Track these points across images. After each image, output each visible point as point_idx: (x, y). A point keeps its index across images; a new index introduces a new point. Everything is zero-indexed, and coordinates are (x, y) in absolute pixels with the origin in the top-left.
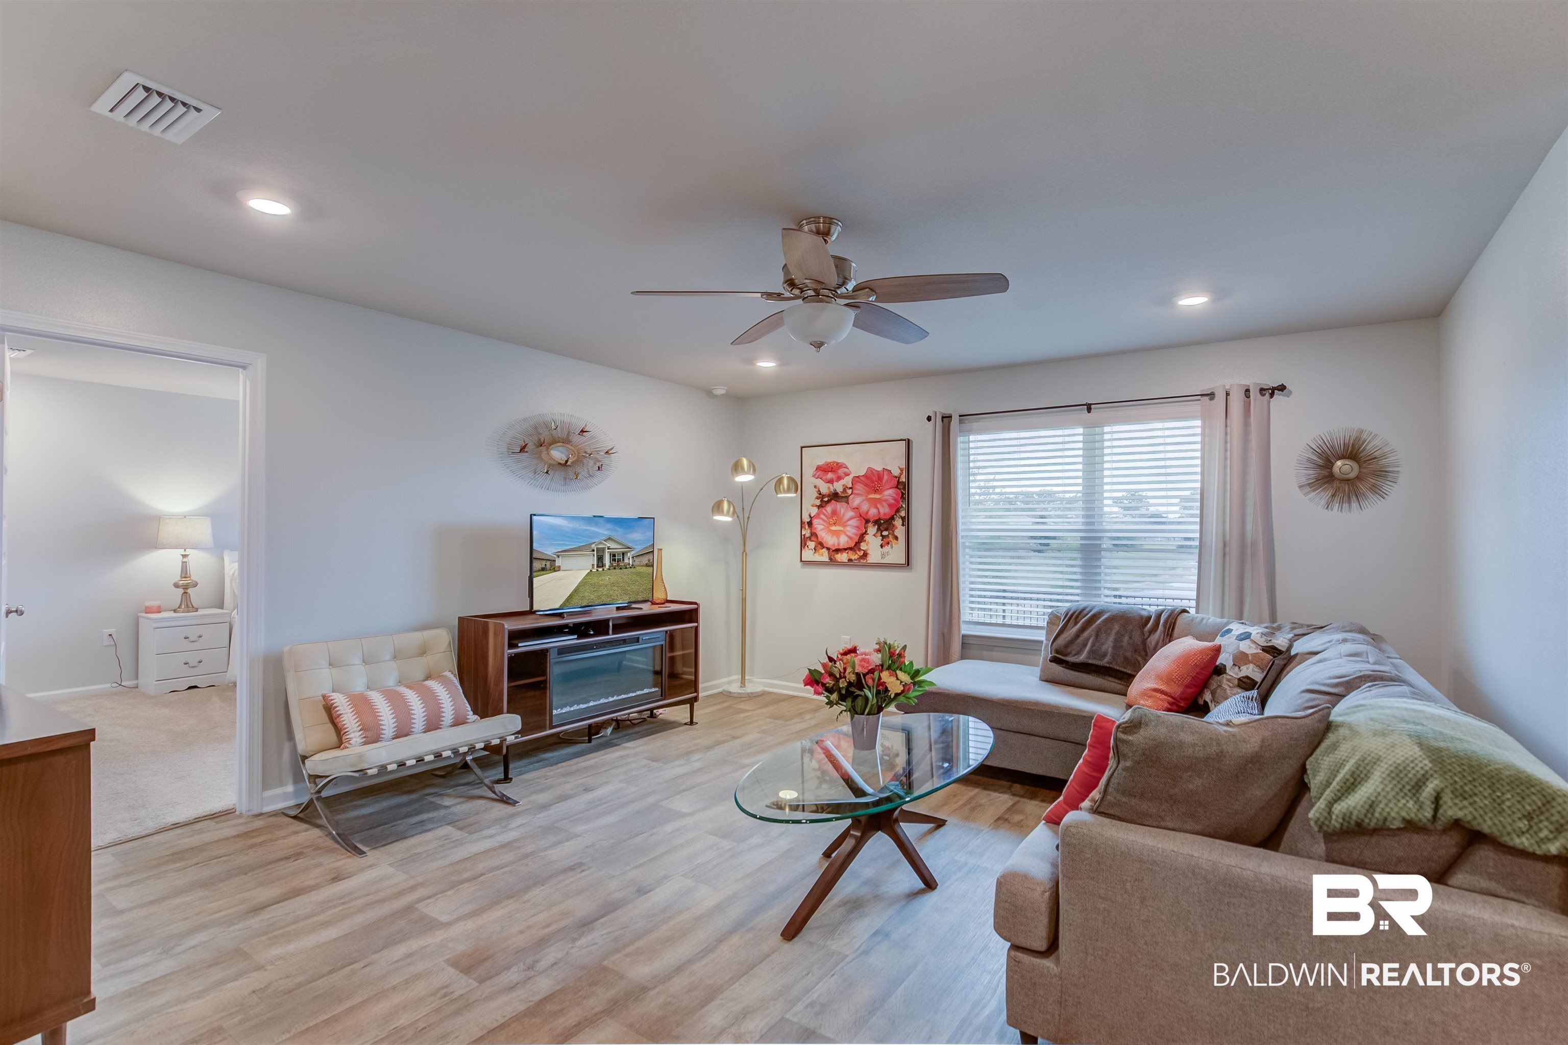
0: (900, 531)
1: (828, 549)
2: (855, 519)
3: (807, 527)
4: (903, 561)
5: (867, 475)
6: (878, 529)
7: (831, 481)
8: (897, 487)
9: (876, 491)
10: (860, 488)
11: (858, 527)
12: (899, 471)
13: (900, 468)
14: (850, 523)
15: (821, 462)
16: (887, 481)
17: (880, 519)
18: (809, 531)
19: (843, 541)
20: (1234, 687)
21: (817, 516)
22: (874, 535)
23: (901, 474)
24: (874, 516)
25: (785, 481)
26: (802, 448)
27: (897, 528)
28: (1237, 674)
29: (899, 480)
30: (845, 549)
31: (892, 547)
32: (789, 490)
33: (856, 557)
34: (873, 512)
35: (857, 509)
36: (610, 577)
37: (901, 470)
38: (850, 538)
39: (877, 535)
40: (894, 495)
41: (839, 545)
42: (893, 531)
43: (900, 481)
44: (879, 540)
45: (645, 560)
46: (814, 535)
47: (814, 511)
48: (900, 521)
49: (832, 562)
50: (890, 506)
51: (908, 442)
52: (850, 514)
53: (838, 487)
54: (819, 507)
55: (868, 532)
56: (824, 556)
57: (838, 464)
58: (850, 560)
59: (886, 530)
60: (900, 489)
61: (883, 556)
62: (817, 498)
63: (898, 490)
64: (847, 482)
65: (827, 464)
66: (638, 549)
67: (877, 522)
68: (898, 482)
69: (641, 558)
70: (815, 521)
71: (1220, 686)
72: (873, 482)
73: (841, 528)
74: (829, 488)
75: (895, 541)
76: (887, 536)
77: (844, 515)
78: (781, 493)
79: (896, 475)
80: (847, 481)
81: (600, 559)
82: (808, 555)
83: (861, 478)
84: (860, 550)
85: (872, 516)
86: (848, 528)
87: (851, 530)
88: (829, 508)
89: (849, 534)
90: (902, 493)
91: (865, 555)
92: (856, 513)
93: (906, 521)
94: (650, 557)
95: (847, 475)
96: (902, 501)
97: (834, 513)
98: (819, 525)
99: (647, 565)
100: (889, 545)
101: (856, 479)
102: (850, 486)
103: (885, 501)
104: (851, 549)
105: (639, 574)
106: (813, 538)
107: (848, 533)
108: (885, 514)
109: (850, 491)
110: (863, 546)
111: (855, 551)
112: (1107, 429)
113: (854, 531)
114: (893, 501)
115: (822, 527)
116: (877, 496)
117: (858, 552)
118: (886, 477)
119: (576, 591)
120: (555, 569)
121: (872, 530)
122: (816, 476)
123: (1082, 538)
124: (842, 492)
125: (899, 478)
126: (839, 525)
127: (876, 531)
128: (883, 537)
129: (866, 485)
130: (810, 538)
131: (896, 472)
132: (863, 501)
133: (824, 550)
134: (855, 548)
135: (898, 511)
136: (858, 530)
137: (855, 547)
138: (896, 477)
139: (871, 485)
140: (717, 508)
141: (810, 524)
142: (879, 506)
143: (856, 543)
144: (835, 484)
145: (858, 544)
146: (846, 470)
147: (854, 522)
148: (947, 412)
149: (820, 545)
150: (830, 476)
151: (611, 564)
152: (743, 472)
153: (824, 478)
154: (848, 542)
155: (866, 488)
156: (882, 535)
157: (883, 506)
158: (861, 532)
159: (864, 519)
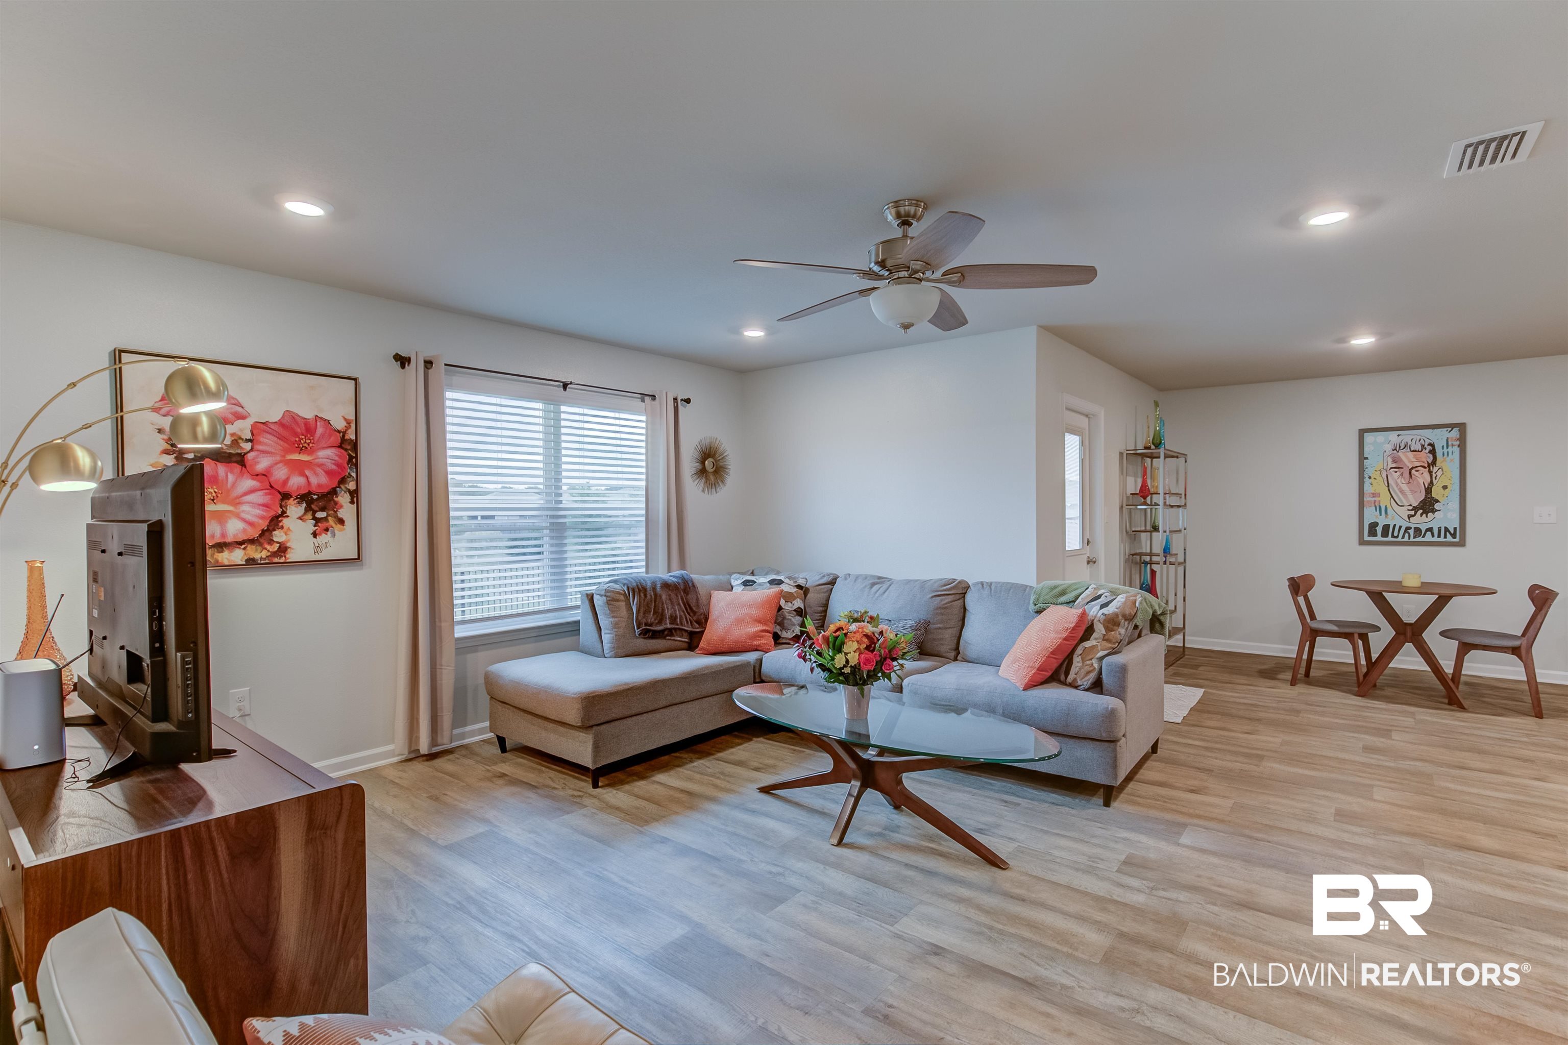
0: (347, 511)
2: (261, 493)
4: (350, 554)
5: (284, 422)
6: (308, 509)
8: (340, 446)
9: (301, 450)
10: (268, 441)
11: (265, 506)
12: (344, 423)
13: (345, 419)
14: (248, 498)
16: (323, 435)
17: (310, 493)
19: (234, 528)
22: (300, 518)
23: (348, 428)
24: (299, 488)
27: (341, 507)
29: (344, 436)
30: (240, 543)
31: (334, 535)
33: (264, 554)
34: (296, 482)
35: (263, 476)
37: (348, 422)
39: (306, 517)
40: (337, 458)
41: (223, 535)
42: (336, 512)
43: (347, 437)
44: (309, 525)
48: (347, 497)
50: (329, 473)
51: (356, 381)
52: (248, 483)
55: (288, 514)
58: (251, 562)
59: (322, 510)
60: (346, 450)
61: (317, 550)
62: (166, 452)
63: (343, 451)
64: (241, 430)
67: (306, 498)
68: (343, 440)
72: (296, 434)
73: (230, 508)
75: (339, 526)
76: (326, 519)
77: (234, 485)
79: (339, 428)
80: (242, 428)
83: (272, 426)
84: (271, 542)
85: (295, 487)
86: (245, 508)
87: (252, 509)
89: (248, 517)
90: (350, 455)
91: (283, 549)
92: (261, 482)
93: (355, 495)
95: (240, 417)
96: (350, 468)
97: (211, 480)
100: (329, 533)
101: (260, 427)
102: (249, 436)
103: (320, 465)
104: (252, 541)
107: (244, 516)
108: (319, 486)
109: (247, 446)
110: (278, 536)
111: (261, 545)
112: (564, 409)
113: (258, 512)
114: (334, 467)
116: (304, 457)
117: (268, 547)
118: (320, 430)
121: (295, 510)
122: (163, 411)
124: (229, 446)
125: (344, 433)
126: (224, 502)
127: (303, 511)
128: (317, 521)
129: (281, 438)
131: (339, 425)
132: (276, 464)
134: (262, 540)
135: (343, 481)
136: (266, 511)
138: (339, 432)
139: (293, 439)
142: (307, 472)
143: (263, 532)
145: (267, 534)
146: (239, 409)
147: (259, 497)
154: (244, 530)
155: (281, 442)
156: (314, 518)
157: (316, 474)
158: (272, 513)
159: (279, 492)
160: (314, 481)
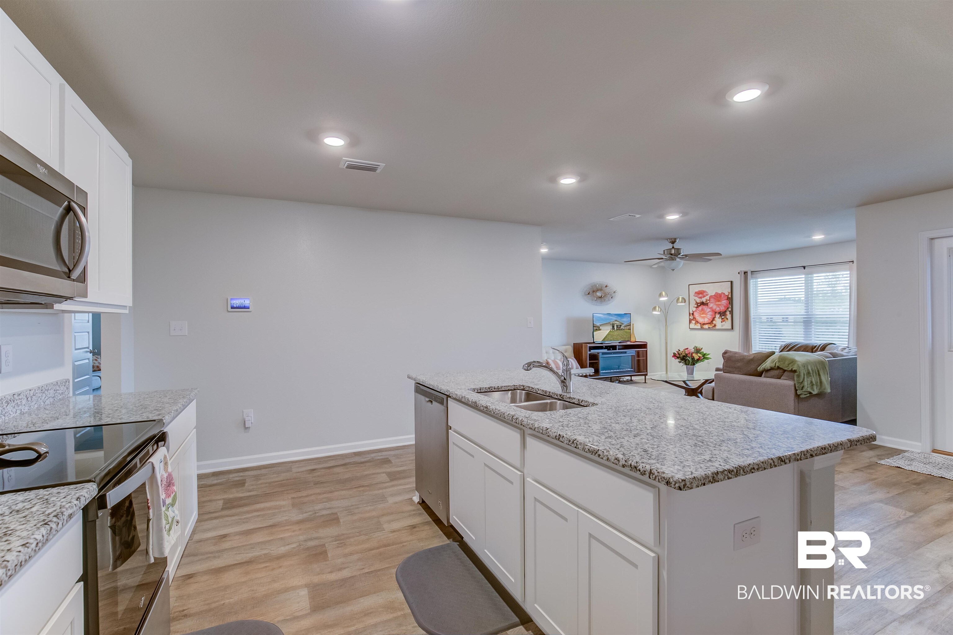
0: (729, 316)
1: (700, 323)
3: (692, 315)
4: (730, 327)
5: (715, 295)
6: (720, 316)
7: (701, 298)
8: (727, 300)
9: (719, 301)
10: (712, 300)
11: (712, 315)
12: (728, 293)
14: (709, 313)
15: (697, 291)
17: (720, 312)
18: (692, 317)
19: (706, 320)
21: (696, 311)
22: (718, 318)
23: (729, 294)
24: (718, 311)
25: (680, 299)
26: (689, 285)
29: (728, 296)
30: (707, 324)
31: (726, 322)
32: (682, 302)
33: (711, 326)
34: (718, 309)
35: (711, 308)
36: (616, 333)
37: (729, 293)
38: (709, 319)
39: (720, 318)
40: (726, 303)
41: (704, 322)
42: (726, 316)
44: (720, 320)
45: (628, 327)
46: (694, 318)
47: (694, 309)
48: (729, 312)
49: (702, 328)
50: (725, 307)
51: (732, 282)
52: (709, 310)
53: (704, 300)
54: (696, 307)
55: (716, 317)
56: (699, 326)
57: (703, 291)
58: (709, 328)
59: (723, 316)
61: (722, 326)
62: (696, 304)
65: (699, 291)
66: (625, 324)
67: (719, 313)
68: (728, 298)
69: (626, 327)
70: (695, 313)
72: (718, 298)
73: (705, 316)
74: (700, 300)
75: (727, 320)
76: (724, 318)
77: (706, 310)
78: (679, 303)
80: (707, 297)
81: (613, 327)
82: (692, 326)
83: (713, 296)
84: (713, 324)
86: (708, 316)
87: (709, 316)
88: (700, 308)
89: (709, 318)
90: (730, 301)
91: (715, 326)
92: (711, 310)
93: (732, 313)
94: (630, 326)
95: (707, 295)
96: (730, 305)
97: (702, 310)
98: (696, 315)
99: (629, 329)
100: (724, 322)
101: (711, 297)
102: (709, 299)
103: (723, 305)
104: (709, 323)
105: (626, 332)
106: (694, 320)
108: (723, 310)
109: (708, 301)
110: (714, 322)
112: (815, 275)
113: (711, 316)
114: (726, 305)
115: (698, 315)
116: (719, 303)
118: (723, 296)
119: (606, 337)
120: (600, 330)
121: (718, 316)
122: (695, 296)
123: (804, 318)
124: (705, 302)
126: (704, 314)
128: (722, 319)
129: (715, 299)
130: (693, 320)
131: (727, 294)
132: (714, 305)
133: (699, 324)
135: (728, 308)
137: (711, 323)
140: (654, 309)
141: (693, 314)
142: (720, 307)
143: (711, 321)
144: (703, 299)
146: (707, 293)
147: (710, 313)
148: (745, 270)
149: (697, 322)
150: (700, 295)
151: (617, 329)
152: (663, 297)
153: (698, 296)
154: (708, 321)
157: (722, 307)
158: (713, 317)
159: (714, 312)
160: (721, 309)
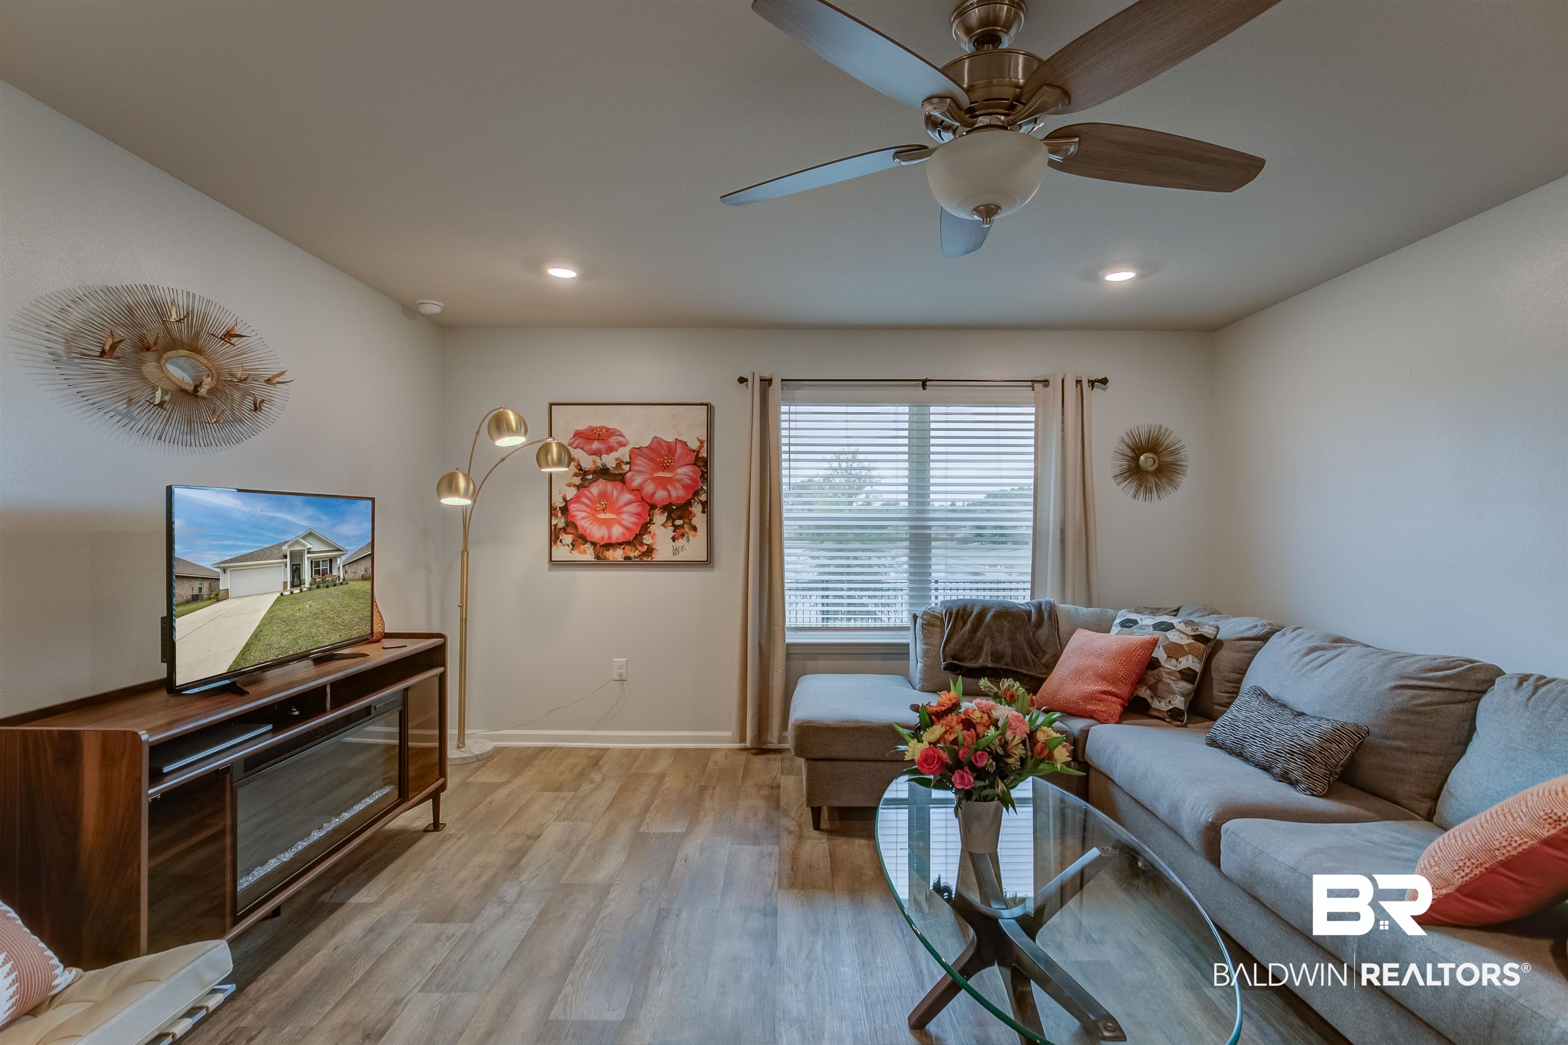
0: (699, 519)
1: (594, 544)
2: (635, 504)
3: (559, 514)
4: (702, 557)
5: (652, 446)
6: (669, 518)
7: (598, 453)
8: (695, 464)
9: (665, 468)
10: (641, 463)
11: (638, 515)
12: (698, 444)
13: (699, 440)
14: (627, 509)
15: (582, 427)
16: (681, 455)
17: (671, 504)
18: (563, 520)
19: (617, 532)
20: (1179, 680)
21: (577, 499)
22: (663, 525)
23: (701, 447)
24: (662, 500)
25: (555, 449)
26: (551, 405)
27: (695, 516)
28: (1176, 666)
29: (697, 455)
30: (620, 544)
31: (688, 540)
32: (559, 463)
33: (637, 553)
34: (661, 495)
35: (637, 490)
37: (701, 442)
38: (627, 529)
39: (667, 524)
40: (692, 474)
41: (610, 537)
42: (690, 520)
43: (700, 456)
44: (670, 532)
46: (571, 525)
47: (571, 493)
48: (700, 507)
49: (600, 562)
50: (686, 487)
51: (710, 408)
52: (627, 497)
53: (610, 460)
54: (578, 487)
55: (654, 521)
56: (588, 555)
57: (608, 430)
58: (627, 558)
59: (680, 518)
60: (699, 467)
61: (676, 552)
62: (576, 475)
63: (696, 468)
64: (623, 455)
65: (592, 429)
67: (666, 507)
68: (697, 458)
70: (573, 507)
71: (1159, 680)
72: (661, 456)
73: (613, 516)
74: (594, 462)
75: (692, 532)
76: (682, 526)
77: (617, 498)
78: (548, 466)
79: (694, 448)
80: (623, 453)
82: (562, 552)
83: (644, 451)
85: (660, 500)
86: (625, 516)
87: (629, 517)
88: (595, 489)
89: (626, 524)
90: (702, 471)
91: (650, 550)
92: (635, 496)
93: (706, 506)
95: (622, 445)
96: (702, 482)
97: (603, 495)
98: (579, 514)
100: (685, 538)
101: (636, 452)
102: (628, 460)
103: (679, 481)
104: (628, 543)
106: (569, 530)
107: (624, 523)
108: (678, 498)
109: (627, 468)
110: (647, 539)
111: (635, 546)
112: (933, 409)
113: (633, 519)
114: (689, 482)
115: (583, 514)
116: (667, 475)
117: (640, 548)
118: (679, 451)
121: (660, 518)
122: (574, 445)
123: (912, 527)
124: (615, 468)
125: (698, 452)
126: (611, 512)
127: (665, 519)
128: (676, 527)
129: (650, 459)
130: (564, 530)
131: (694, 445)
132: (646, 481)
133: (588, 545)
134: (635, 542)
135: (696, 493)
136: (639, 519)
137: (635, 540)
138: (694, 451)
139: (659, 460)
140: (448, 484)
141: (565, 510)
142: (669, 487)
143: (637, 535)
144: (604, 457)
145: (639, 537)
146: (622, 439)
147: (633, 508)
148: (767, 376)
149: (581, 539)
150: (596, 445)
152: (510, 431)
153: (587, 447)
154: (624, 534)
155: (650, 463)
156: (674, 525)
157: (675, 488)
158: (643, 521)
159: (648, 504)
160: (674, 494)
